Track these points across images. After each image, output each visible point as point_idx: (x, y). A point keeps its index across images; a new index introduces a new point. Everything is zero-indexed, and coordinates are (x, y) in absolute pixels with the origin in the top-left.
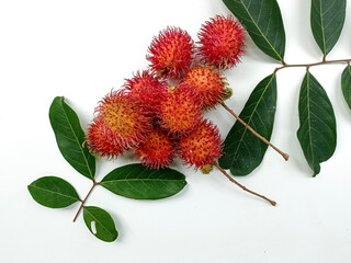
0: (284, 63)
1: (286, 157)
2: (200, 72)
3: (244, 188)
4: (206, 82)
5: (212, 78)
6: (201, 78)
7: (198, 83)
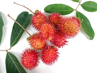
0: (7, 51)
1: (9, 15)
2: (39, 46)
3: (24, 6)
4: (37, 42)
5: (34, 44)
6: (38, 44)
7: (40, 42)
